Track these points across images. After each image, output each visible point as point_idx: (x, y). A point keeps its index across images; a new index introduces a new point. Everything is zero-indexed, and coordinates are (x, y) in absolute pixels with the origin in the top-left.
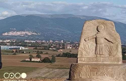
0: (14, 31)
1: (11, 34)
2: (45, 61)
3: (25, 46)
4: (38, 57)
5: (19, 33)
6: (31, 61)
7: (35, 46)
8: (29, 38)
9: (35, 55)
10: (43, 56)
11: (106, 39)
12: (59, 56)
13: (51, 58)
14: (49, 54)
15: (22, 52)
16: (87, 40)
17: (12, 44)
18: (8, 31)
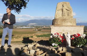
0: (31, 23)
1: (30, 24)
2: (39, 30)
3: (34, 27)
4: (37, 29)
5: (32, 24)
6: (35, 30)
7: (36, 27)
8: (35, 25)
9: (36, 29)
10: (38, 29)
11: (66, 9)
12: (42, 29)
13: (40, 30)
14: (40, 29)
15: (33, 28)
16: (58, 10)
17: (31, 26)
18: (30, 23)
